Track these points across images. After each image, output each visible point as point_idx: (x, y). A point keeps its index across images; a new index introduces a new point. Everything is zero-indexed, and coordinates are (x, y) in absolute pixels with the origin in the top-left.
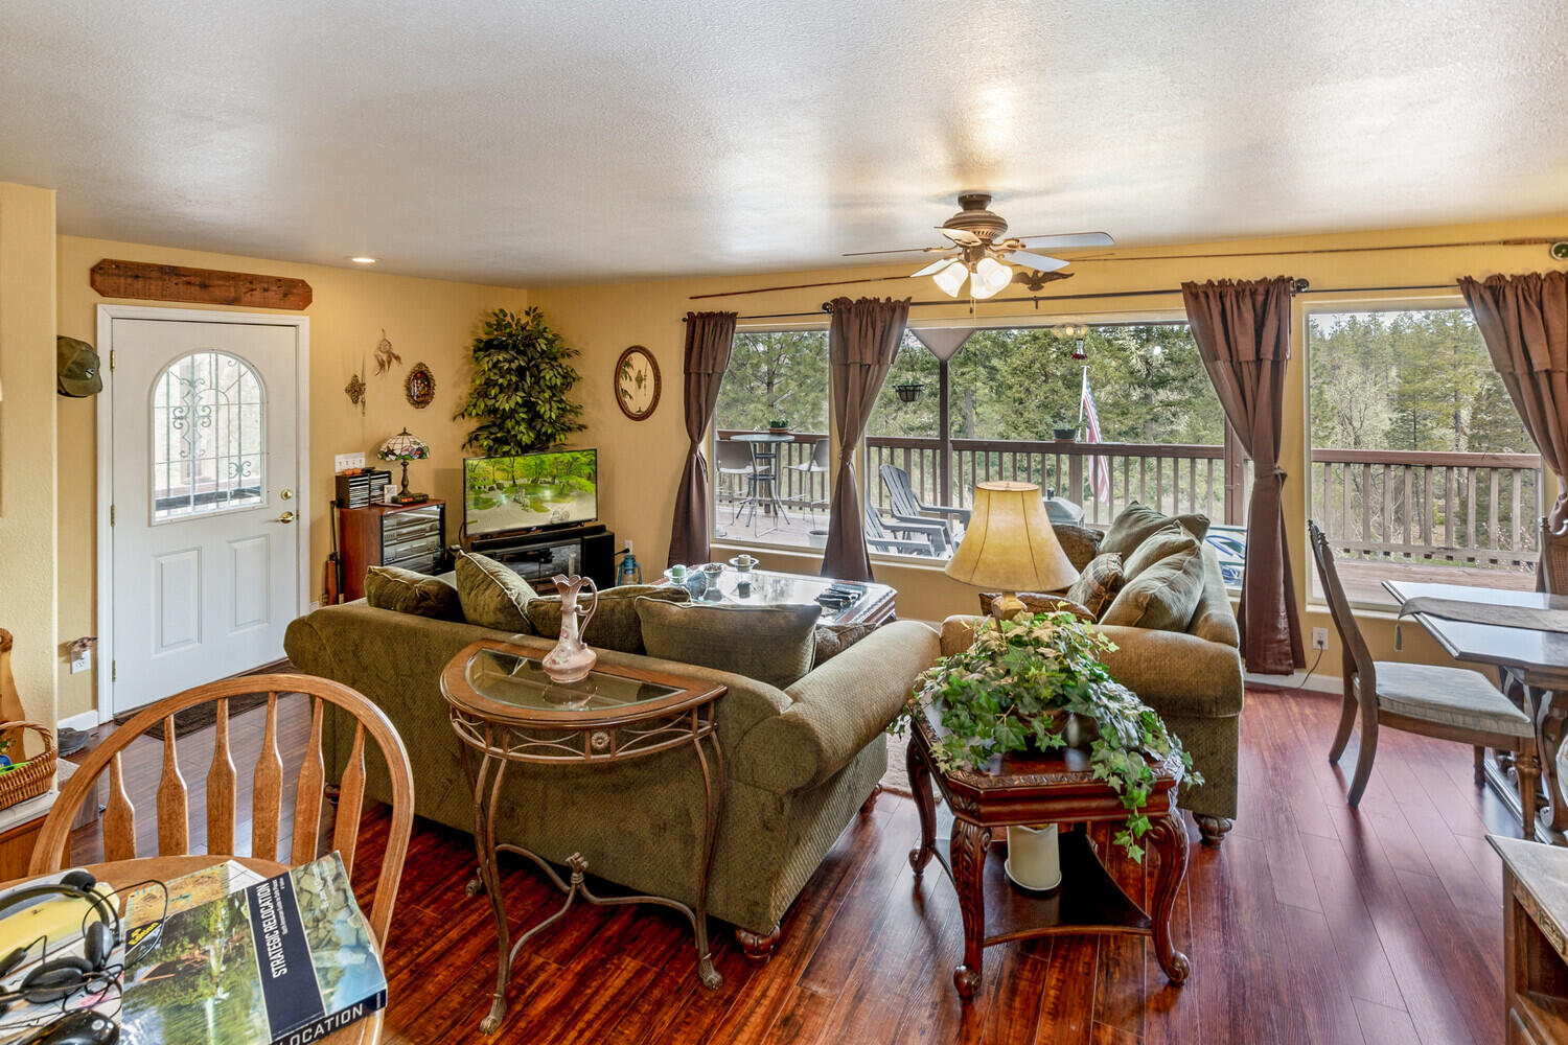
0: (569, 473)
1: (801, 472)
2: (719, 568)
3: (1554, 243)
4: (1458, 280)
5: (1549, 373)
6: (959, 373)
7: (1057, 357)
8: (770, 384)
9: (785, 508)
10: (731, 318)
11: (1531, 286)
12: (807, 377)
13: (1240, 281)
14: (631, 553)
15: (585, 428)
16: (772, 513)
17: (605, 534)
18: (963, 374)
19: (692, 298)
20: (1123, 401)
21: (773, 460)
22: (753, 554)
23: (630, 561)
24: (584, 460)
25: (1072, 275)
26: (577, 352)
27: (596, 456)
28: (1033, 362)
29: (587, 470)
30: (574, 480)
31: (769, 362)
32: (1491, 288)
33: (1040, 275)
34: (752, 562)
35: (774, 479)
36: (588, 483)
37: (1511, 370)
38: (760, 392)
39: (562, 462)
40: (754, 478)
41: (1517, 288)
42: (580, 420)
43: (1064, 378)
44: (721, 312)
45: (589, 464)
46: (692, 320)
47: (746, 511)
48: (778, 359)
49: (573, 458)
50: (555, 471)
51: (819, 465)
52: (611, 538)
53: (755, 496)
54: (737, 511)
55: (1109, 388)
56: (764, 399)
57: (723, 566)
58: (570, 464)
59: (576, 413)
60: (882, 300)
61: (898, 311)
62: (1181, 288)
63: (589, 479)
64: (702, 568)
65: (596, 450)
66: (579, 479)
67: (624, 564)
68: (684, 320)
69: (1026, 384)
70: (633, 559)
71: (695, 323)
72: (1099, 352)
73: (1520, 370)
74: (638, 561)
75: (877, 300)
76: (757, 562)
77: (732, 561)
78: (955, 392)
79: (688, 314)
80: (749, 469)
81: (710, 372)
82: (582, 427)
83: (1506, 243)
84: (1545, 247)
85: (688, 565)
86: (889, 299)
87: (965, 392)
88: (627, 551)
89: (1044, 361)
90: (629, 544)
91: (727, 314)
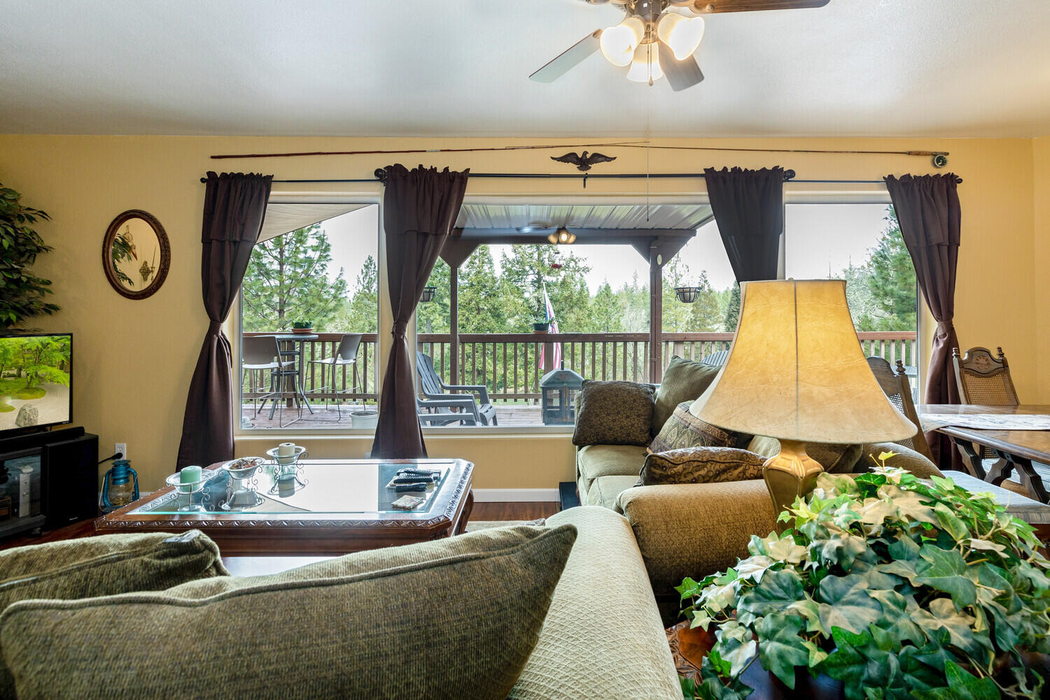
0: (38, 362)
1: (323, 365)
2: (253, 463)
3: (935, 155)
4: (884, 178)
5: (939, 245)
6: (423, 307)
7: (485, 297)
8: (281, 312)
9: (308, 400)
10: (265, 183)
11: (928, 183)
12: (313, 305)
13: (746, 169)
14: (125, 457)
15: (56, 308)
16: (295, 406)
17: (82, 438)
18: (426, 308)
19: (213, 157)
20: (525, 325)
21: (297, 357)
22: (298, 442)
23: (122, 467)
24: (56, 345)
25: (615, 158)
26: (43, 214)
27: (72, 339)
28: (471, 300)
29: (59, 357)
30: (44, 370)
31: (281, 294)
32: (903, 184)
33: (588, 156)
34: (297, 451)
35: (298, 374)
36: (61, 373)
37: (916, 245)
38: (272, 318)
39: (30, 349)
40: (278, 373)
41: (920, 185)
42: (48, 300)
43: (489, 310)
44: (252, 174)
45: (62, 350)
46: (213, 182)
47: (269, 405)
48: (289, 292)
49: (42, 343)
50: (21, 361)
51: (344, 358)
52: (94, 441)
53: (278, 390)
54: (258, 406)
55: (517, 317)
56: (277, 323)
57: (259, 460)
58: (38, 351)
59: (42, 291)
60: (440, 170)
61: (457, 181)
62: (704, 172)
63: (61, 368)
64: (226, 466)
65: (71, 335)
66: (50, 369)
67: (113, 472)
68: (203, 180)
69: (467, 315)
70: (127, 464)
71: (217, 185)
72: (512, 294)
73: (923, 244)
74: (133, 466)
75: (433, 170)
76: (304, 450)
77: (270, 453)
78: (420, 320)
79: (209, 173)
80: (274, 365)
81: (238, 239)
82: (51, 309)
83: (909, 153)
84: (929, 159)
85: (205, 464)
86: (446, 169)
87: (427, 320)
88: (120, 455)
89: (478, 300)
90: (122, 448)
91: (259, 176)
